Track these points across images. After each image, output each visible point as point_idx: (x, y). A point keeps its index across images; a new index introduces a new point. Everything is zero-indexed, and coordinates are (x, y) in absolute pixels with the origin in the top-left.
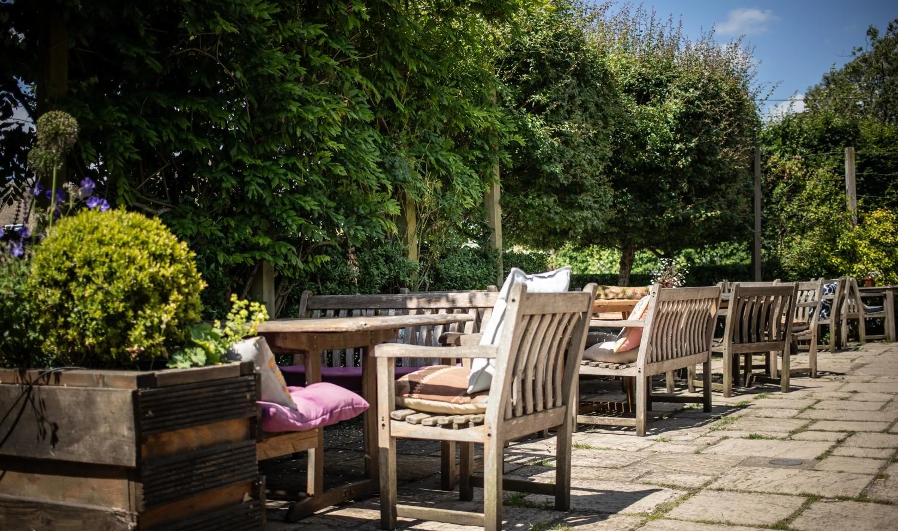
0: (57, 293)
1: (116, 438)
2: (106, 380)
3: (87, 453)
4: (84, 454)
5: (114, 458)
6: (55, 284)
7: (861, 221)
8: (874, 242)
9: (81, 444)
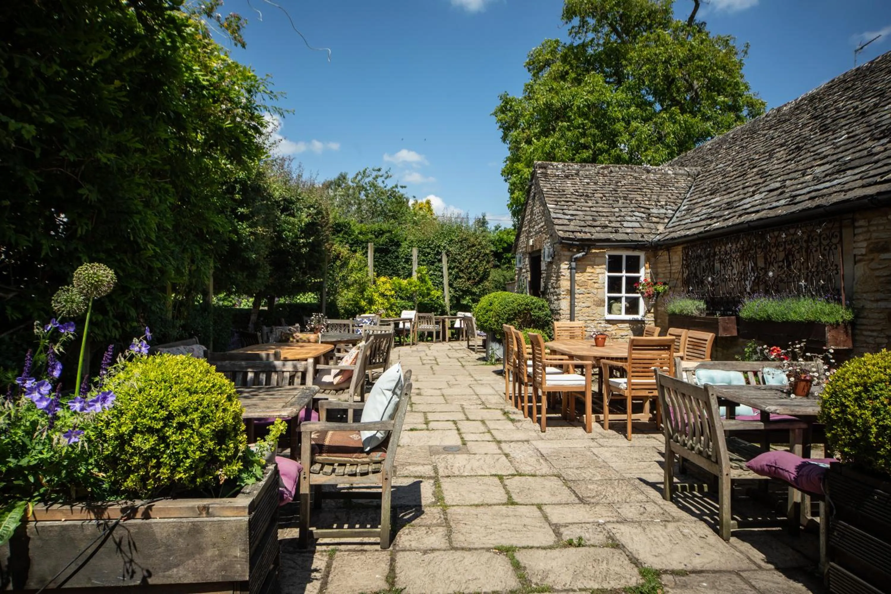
0: (153, 440)
1: (226, 559)
2: (210, 510)
3: (190, 575)
4: (185, 576)
5: (223, 576)
6: (151, 430)
7: (375, 282)
8: (383, 295)
9: (181, 568)
